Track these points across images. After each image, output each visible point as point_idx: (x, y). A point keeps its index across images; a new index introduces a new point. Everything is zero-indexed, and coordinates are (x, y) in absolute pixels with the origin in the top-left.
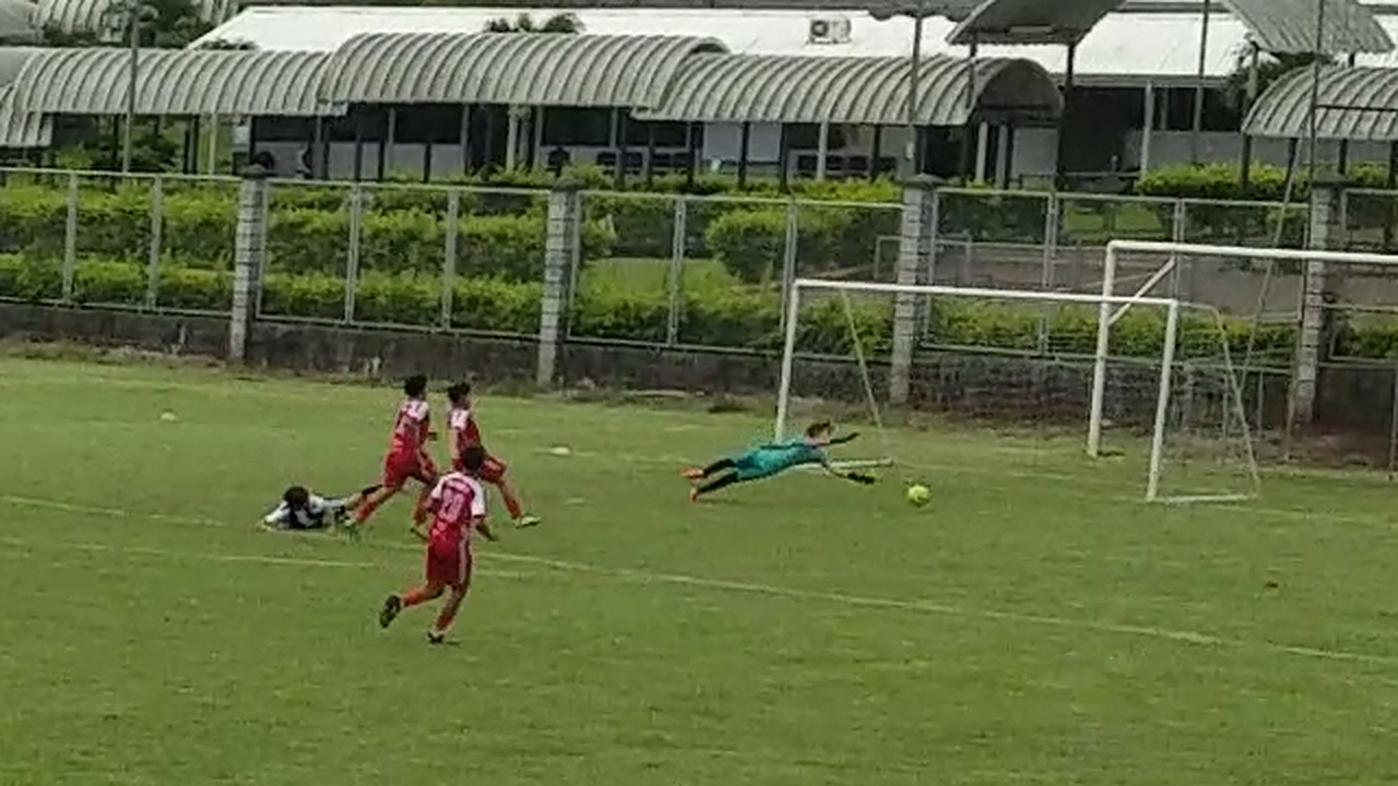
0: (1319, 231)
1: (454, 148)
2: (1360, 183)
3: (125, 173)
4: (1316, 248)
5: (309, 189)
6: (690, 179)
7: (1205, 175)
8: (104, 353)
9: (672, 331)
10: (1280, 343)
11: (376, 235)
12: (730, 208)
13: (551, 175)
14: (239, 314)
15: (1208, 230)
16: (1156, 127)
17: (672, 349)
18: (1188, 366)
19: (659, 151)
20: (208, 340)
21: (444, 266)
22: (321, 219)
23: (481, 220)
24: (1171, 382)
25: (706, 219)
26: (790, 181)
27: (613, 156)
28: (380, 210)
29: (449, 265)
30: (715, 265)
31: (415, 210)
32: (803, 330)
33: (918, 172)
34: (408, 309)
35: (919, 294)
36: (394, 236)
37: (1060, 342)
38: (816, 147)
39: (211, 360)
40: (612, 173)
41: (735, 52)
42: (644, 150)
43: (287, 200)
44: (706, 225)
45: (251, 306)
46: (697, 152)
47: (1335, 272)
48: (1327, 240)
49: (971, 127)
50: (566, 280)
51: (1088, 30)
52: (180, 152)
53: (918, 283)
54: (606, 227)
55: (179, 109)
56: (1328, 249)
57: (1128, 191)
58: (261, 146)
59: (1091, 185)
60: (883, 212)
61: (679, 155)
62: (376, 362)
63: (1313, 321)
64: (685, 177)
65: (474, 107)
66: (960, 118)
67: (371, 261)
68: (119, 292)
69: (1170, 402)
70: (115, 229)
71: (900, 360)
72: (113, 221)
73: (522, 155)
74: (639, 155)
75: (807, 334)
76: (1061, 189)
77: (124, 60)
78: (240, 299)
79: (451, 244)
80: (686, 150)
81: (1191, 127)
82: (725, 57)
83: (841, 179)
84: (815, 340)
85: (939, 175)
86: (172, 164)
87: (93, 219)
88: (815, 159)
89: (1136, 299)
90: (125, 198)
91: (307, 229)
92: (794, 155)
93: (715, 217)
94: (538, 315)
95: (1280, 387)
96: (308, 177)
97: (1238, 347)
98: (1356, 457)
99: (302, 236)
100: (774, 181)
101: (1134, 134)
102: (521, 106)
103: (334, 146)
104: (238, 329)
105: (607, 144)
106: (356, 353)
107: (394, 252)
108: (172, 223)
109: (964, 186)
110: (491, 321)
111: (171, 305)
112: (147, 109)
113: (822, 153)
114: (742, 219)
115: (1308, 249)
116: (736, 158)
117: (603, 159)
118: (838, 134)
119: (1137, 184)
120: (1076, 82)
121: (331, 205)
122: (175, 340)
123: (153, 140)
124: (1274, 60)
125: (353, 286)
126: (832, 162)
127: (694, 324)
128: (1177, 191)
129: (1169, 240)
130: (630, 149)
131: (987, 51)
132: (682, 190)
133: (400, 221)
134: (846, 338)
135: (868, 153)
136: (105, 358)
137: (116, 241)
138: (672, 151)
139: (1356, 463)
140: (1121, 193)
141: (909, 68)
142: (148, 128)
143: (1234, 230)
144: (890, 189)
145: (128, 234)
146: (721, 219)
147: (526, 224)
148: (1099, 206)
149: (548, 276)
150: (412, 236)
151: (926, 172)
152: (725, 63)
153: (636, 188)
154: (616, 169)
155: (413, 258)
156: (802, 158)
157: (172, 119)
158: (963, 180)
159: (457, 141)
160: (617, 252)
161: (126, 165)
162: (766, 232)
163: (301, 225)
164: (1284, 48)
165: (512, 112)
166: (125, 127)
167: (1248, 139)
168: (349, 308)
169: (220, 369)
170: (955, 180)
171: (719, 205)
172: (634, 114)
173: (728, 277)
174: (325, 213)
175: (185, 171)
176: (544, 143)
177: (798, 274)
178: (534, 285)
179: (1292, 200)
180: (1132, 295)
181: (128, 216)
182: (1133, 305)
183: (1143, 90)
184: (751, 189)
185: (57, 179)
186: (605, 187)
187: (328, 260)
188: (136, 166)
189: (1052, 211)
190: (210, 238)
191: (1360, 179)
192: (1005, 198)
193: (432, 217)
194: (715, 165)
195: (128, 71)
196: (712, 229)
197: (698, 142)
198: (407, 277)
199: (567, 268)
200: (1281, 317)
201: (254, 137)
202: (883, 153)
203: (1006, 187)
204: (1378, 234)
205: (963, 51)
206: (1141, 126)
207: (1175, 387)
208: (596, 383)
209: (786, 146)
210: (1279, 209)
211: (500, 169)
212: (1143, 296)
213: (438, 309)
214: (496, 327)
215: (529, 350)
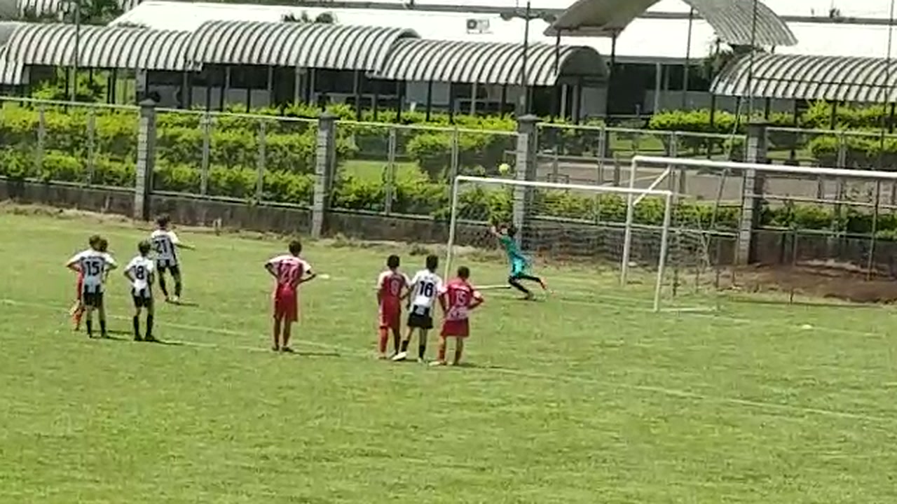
0: (752, 153)
1: (264, 92)
2: (777, 124)
3: (73, 103)
4: (751, 162)
5: (181, 115)
6: (398, 115)
7: (690, 118)
8: (61, 211)
9: (388, 205)
10: (726, 218)
11: (219, 144)
12: (421, 132)
13: (320, 109)
14: (140, 189)
15: (691, 150)
16: (662, 88)
17: (388, 216)
18: (677, 231)
19: (381, 96)
20: (123, 205)
21: (258, 163)
22: (188, 134)
23: (279, 137)
24: (668, 240)
25: (408, 138)
26: (456, 118)
27: (353, 98)
28: (221, 130)
29: (261, 163)
30: (413, 167)
31: (242, 129)
32: (462, 206)
33: (527, 113)
34: (235, 187)
35: (527, 187)
36: (230, 144)
37: (606, 216)
38: (470, 97)
39: (123, 217)
40: (355, 110)
41: (423, 38)
42: (372, 96)
43: (167, 121)
44: (407, 142)
45: (147, 185)
46: (403, 98)
47: (761, 176)
48: (757, 158)
49: (558, 85)
50: (328, 173)
51: (622, 29)
52: (105, 90)
53: (527, 179)
54: (350, 143)
55: (104, 63)
56: (758, 162)
57: (646, 127)
58: (152, 88)
59: (625, 123)
60: (507, 137)
61: (392, 99)
62: (219, 221)
63: (749, 205)
64: (396, 114)
65: (276, 67)
66: (551, 81)
67: (216, 159)
68: (68, 175)
69: (668, 252)
70: (67, 136)
72: (66, 132)
73: (304, 96)
74: (370, 99)
75: (463, 209)
76: (608, 126)
77: (71, 32)
78: (140, 181)
79: (262, 151)
80: (397, 96)
81: (682, 88)
82: (418, 40)
83: (485, 117)
84: (468, 212)
85: (538, 116)
86: (101, 98)
87: (54, 130)
88: (470, 103)
89: (649, 191)
90: (74, 118)
91: (180, 139)
92: (457, 102)
93: (412, 138)
94: (312, 194)
95: (731, 243)
96: (180, 107)
97: (706, 223)
98: (773, 286)
99: (177, 143)
100: (447, 118)
101: (649, 92)
102: (302, 68)
103: (194, 88)
104: (139, 199)
105: (352, 92)
106: (207, 215)
107: (230, 154)
108: (100, 134)
109: (552, 122)
110: (285, 197)
111: (101, 183)
112: (85, 63)
113: (474, 101)
114: (428, 139)
115: (746, 162)
116: (425, 103)
117: (348, 101)
118: (482, 89)
119: (651, 122)
120: (617, 60)
121: (193, 125)
122: (103, 205)
123: (90, 83)
124: (730, 49)
125: (205, 173)
126: (479, 106)
127: (402, 202)
128: (674, 127)
129: (667, 156)
130: (365, 96)
131: (568, 41)
132: (394, 121)
133: (232, 137)
134: (486, 212)
135: (500, 100)
136: (62, 214)
137: (68, 144)
138: (389, 97)
139: (772, 289)
140: (642, 128)
141: (522, 50)
142: (86, 75)
143: (706, 150)
144: (512, 123)
145: (75, 140)
146: (416, 139)
147: (305, 139)
148: (630, 136)
149: (318, 171)
150: (240, 145)
151: (533, 113)
152: (419, 43)
153: (367, 120)
154: (356, 107)
155: (241, 158)
156: (462, 103)
157: (100, 69)
158: (552, 118)
159: (265, 87)
160: (357, 156)
161: (73, 98)
162: (443, 148)
163: (177, 136)
164: (737, 43)
165: (298, 71)
166: (72, 73)
167: (714, 97)
168: (203, 188)
169: (130, 223)
170: (549, 118)
171: (414, 131)
172: (367, 74)
173: (420, 173)
174: (190, 129)
175: (108, 102)
176: (316, 91)
177: (459, 173)
178: (311, 176)
179: (736, 133)
180: (646, 187)
181: (74, 129)
182: (647, 194)
183: (655, 65)
184: (433, 121)
185: (32, 105)
186: (350, 118)
187: (193, 158)
188: (79, 98)
189: (602, 138)
190: (121, 144)
191: (778, 121)
192: (577, 130)
193: (251, 134)
194: (413, 106)
195: (74, 38)
196: (411, 145)
197: (403, 92)
198: (236, 169)
199: (328, 166)
200: (731, 202)
201: (148, 82)
202: (508, 101)
203: (577, 124)
204: (786, 154)
205: (552, 41)
206: (654, 88)
207: (670, 243)
208: (345, 235)
209: (454, 96)
210: (730, 139)
211: (290, 105)
212: (654, 189)
213: (254, 190)
214: (287, 201)
215: (306, 216)
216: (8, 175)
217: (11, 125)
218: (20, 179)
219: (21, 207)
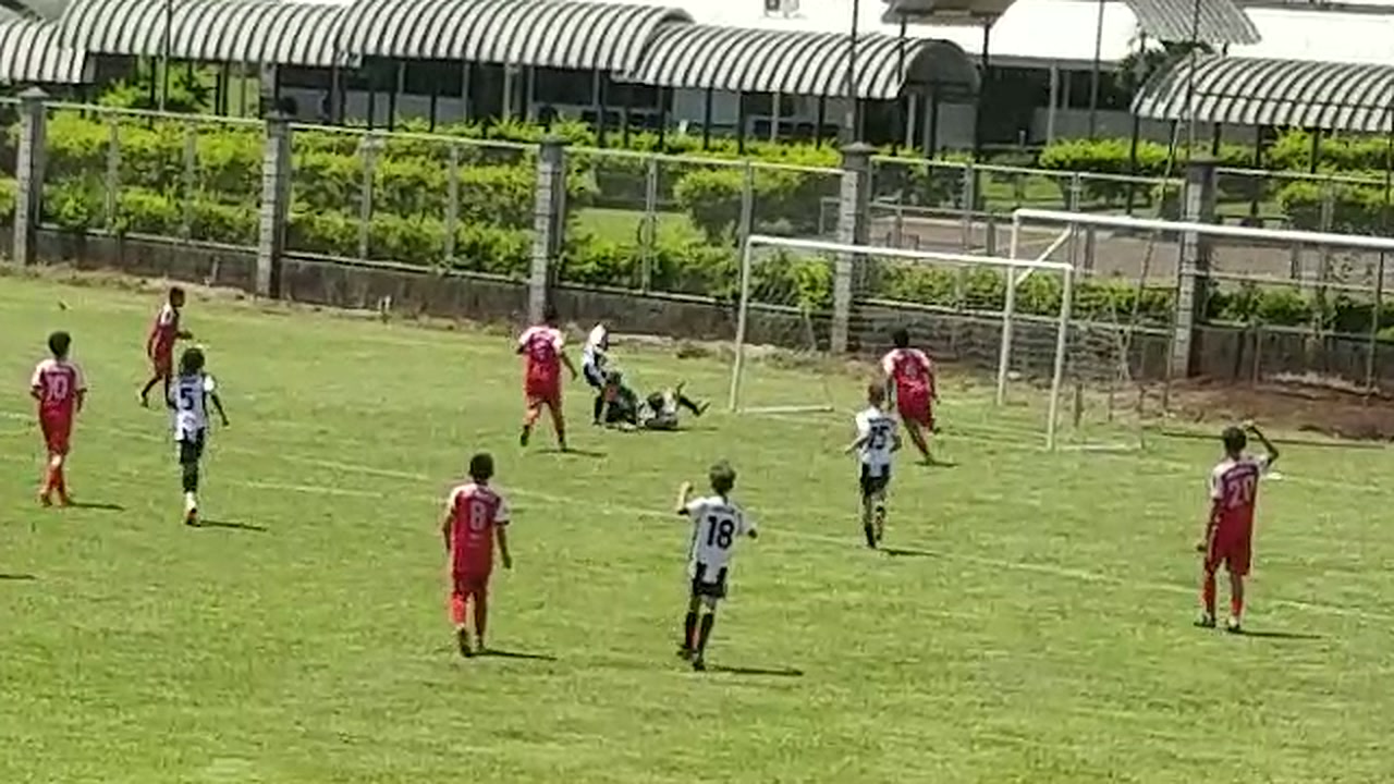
0: (1194, 205)
1: (456, 101)
2: (1231, 162)
3: (162, 113)
4: (1190, 220)
5: (328, 134)
6: (661, 141)
7: (1102, 150)
8: (144, 282)
9: (646, 279)
10: (1154, 307)
11: (388, 180)
12: (697, 167)
13: (542, 129)
14: (265, 250)
15: (1102, 200)
16: (1059, 105)
17: (644, 296)
18: (1082, 326)
19: (635, 111)
20: (239, 274)
21: (446, 211)
22: (337, 163)
23: (479, 171)
24: (1067, 340)
25: (676, 175)
26: (748, 145)
27: (594, 114)
28: (390, 158)
29: (452, 211)
30: (683, 219)
31: (422, 158)
32: (756, 282)
33: (856, 140)
34: (413, 248)
35: (856, 254)
36: (406, 182)
37: (975, 301)
38: (771, 114)
39: (241, 292)
40: (594, 131)
41: (698, 23)
42: (621, 111)
43: (308, 144)
44: (675, 181)
45: (276, 243)
46: (667, 114)
47: (1206, 243)
48: (1200, 213)
49: (902, 98)
50: (553, 228)
51: (999, 14)
52: (213, 93)
53: (856, 242)
54: (588, 181)
55: (210, 54)
56: (1202, 221)
57: (1035, 165)
58: (284, 92)
59: (1004, 157)
60: (825, 176)
61: (652, 116)
62: (388, 300)
63: (1188, 286)
64: (657, 138)
65: (475, 64)
66: (892, 92)
67: (383, 204)
68: (156, 224)
69: (1067, 358)
70: (152, 164)
71: (842, 313)
72: (153, 158)
73: (517, 108)
74: (616, 114)
75: (761, 287)
76: (977, 162)
77: (160, 4)
78: (266, 236)
79: (453, 192)
80: (657, 111)
81: (1088, 106)
82: (691, 27)
83: (792, 144)
84: (767, 292)
85: (875, 144)
86: (207, 106)
87: (133, 155)
88: (769, 124)
89: (1039, 262)
90: (163, 136)
91: (326, 173)
92: (752, 119)
93: (683, 175)
94: (529, 260)
95: (1161, 346)
96: (326, 123)
97: (1124, 313)
98: (1224, 412)
99: (322, 178)
100: (734, 144)
101: (1039, 110)
102: (514, 66)
103: (349, 95)
104: (264, 265)
105: (590, 103)
106: (371, 290)
107: (404, 197)
108: (204, 162)
109: (894, 154)
110: (489, 265)
111: (204, 238)
112: (181, 51)
113: (775, 119)
114: (707, 177)
115: (1185, 220)
116: (702, 120)
117: (586, 117)
118: (789, 102)
119: (1042, 157)
120: (991, 62)
121: (348, 150)
122: (208, 273)
123: (188, 82)
124: (1161, 48)
125: (365, 226)
126: (784, 128)
127: (665, 274)
128: (1076, 165)
129: (1067, 209)
130: (610, 109)
131: (918, 31)
132: (656, 148)
133: (406, 169)
134: (793, 292)
135: (815, 122)
136: (145, 287)
137: (154, 176)
138: (646, 112)
139: (1223, 417)
140: (1028, 166)
141: (848, 44)
142: (183, 70)
143: (1125, 201)
144: (834, 156)
145: (165, 172)
146: (688, 177)
147: (518, 175)
148: (1011, 177)
149: (538, 225)
150: (420, 182)
151: (865, 141)
152: (691, 31)
153: (615, 145)
154: (597, 126)
155: (421, 201)
156: (758, 123)
157: (203, 62)
158: (894, 149)
159: (459, 95)
160: (598, 203)
161: (162, 104)
162: (729, 191)
163: (322, 168)
164: (1172, 39)
165: (509, 71)
166: (161, 67)
167: (1137, 118)
168: (363, 248)
169: (249, 301)
170: (888, 148)
171: (684, 164)
172: (613, 77)
173: (693, 230)
174: (342, 157)
175: (217, 114)
176: (536, 99)
177: (752, 231)
178: (526, 232)
179: (1171, 175)
180: (1035, 258)
181: (163, 156)
182: (1037, 268)
183: (1048, 72)
184: (714, 150)
185: (100, 116)
186: (587, 143)
187: (347, 202)
188: (173, 105)
189: (968, 179)
190: (235, 178)
191: (1231, 158)
192: (930, 167)
193: (437, 164)
194: (683, 127)
195: (164, 14)
196: (680, 187)
197: (668, 106)
198: (414, 219)
199: (554, 217)
200: (1165, 283)
201: (278, 84)
202: (827, 121)
203: (931, 158)
204: (1244, 208)
205: (893, 30)
206: (1046, 104)
207: (1072, 344)
208: (580, 326)
209: (745, 111)
210: (1160, 185)
211: (496, 121)
212: (1046, 259)
213: (441, 253)
214: (492, 272)
215: (521, 294)
216: (62, 224)
217: (66, 145)
218: (81, 231)
219: (81, 275)
